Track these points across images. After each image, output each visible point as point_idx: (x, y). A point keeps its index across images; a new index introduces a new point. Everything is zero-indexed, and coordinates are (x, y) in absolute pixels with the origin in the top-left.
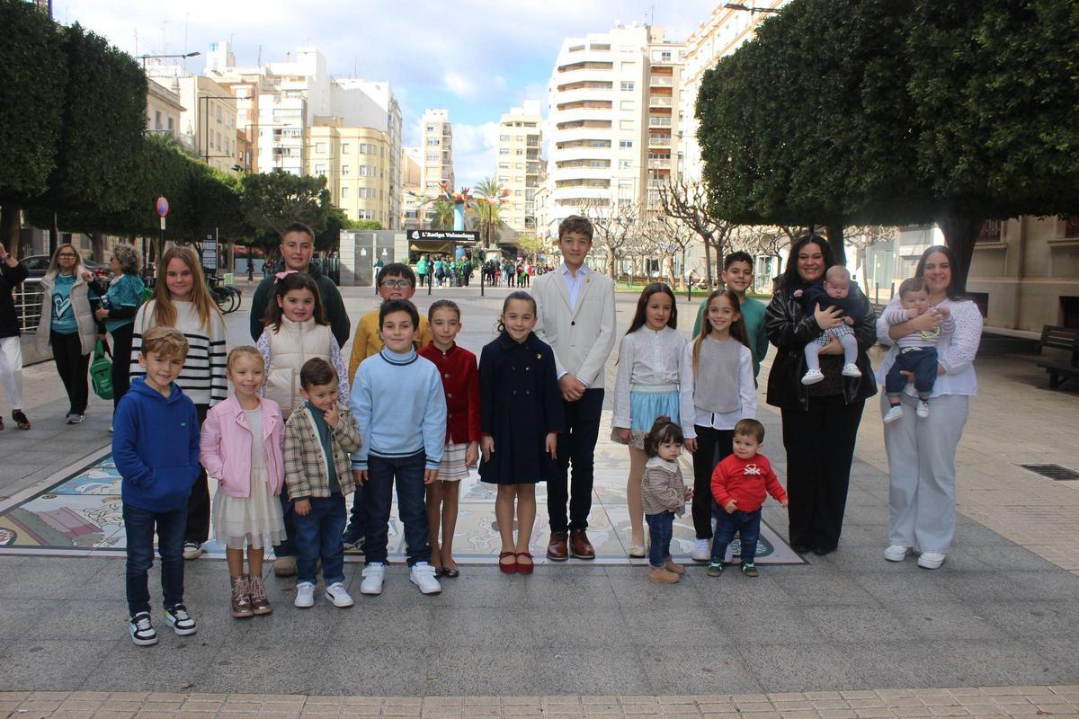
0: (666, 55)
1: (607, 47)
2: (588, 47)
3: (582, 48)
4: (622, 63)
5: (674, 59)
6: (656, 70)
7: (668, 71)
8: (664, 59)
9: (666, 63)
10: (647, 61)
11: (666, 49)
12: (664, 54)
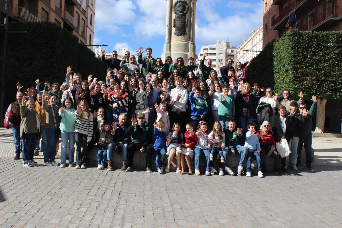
0: (232, 51)
1: (214, 49)
2: (209, 49)
3: (207, 49)
4: (219, 54)
5: (235, 52)
6: (229, 55)
7: (233, 56)
8: (232, 52)
9: (232, 54)
10: (226, 53)
11: (232, 49)
12: (231, 51)
